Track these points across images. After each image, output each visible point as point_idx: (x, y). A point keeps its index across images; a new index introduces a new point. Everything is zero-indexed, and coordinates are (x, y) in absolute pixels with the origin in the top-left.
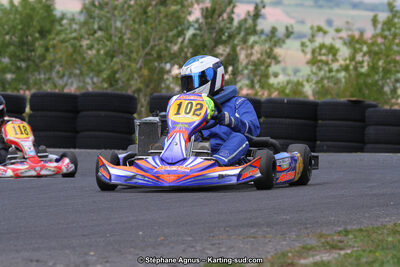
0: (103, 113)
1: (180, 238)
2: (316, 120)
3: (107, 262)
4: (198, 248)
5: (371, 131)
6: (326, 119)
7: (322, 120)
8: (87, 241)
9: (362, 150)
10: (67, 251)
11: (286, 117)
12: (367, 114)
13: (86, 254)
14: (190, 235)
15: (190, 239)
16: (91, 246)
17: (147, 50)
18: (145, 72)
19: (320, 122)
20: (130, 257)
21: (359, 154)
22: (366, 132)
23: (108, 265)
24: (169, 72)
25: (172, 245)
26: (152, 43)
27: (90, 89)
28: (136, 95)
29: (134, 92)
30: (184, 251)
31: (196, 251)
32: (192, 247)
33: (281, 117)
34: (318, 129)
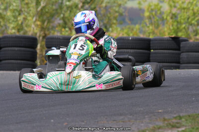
2: (150, 50)
5: (184, 56)
6: (156, 49)
7: (154, 50)
9: (178, 68)
11: (131, 49)
12: (181, 46)
17: (39, 9)
18: (39, 23)
19: (152, 51)
21: (178, 70)
22: (181, 57)
26: (42, 4)
33: (127, 49)
34: (151, 55)
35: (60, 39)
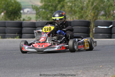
0: (79, 27)
1: (107, 66)
3: (84, 74)
4: (113, 69)
8: (77, 67)
10: (71, 71)
13: (77, 71)
14: (111, 65)
15: (111, 66)
16: (79, 69)
17: (93, 7)
18: (92, 14)
20: (92, 72)
23: (84, 75)
24: (100, 13)
25: (105, 68)
26: (95, 4)
27: (75, 19)
28: (90, 21)
29: (89, 20)
30: (109, 70)
31: (113, 70)
32: (112, 69)
35: (102, 22)
